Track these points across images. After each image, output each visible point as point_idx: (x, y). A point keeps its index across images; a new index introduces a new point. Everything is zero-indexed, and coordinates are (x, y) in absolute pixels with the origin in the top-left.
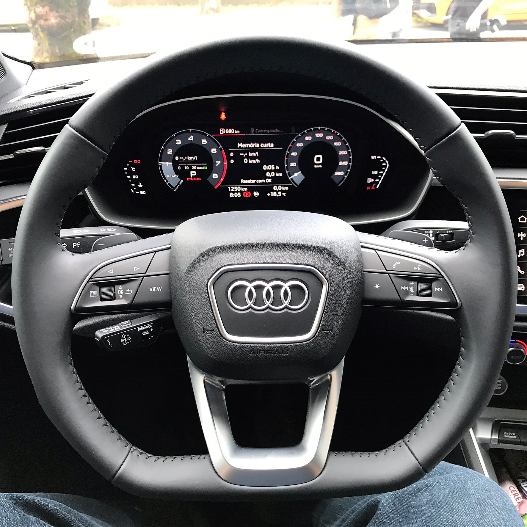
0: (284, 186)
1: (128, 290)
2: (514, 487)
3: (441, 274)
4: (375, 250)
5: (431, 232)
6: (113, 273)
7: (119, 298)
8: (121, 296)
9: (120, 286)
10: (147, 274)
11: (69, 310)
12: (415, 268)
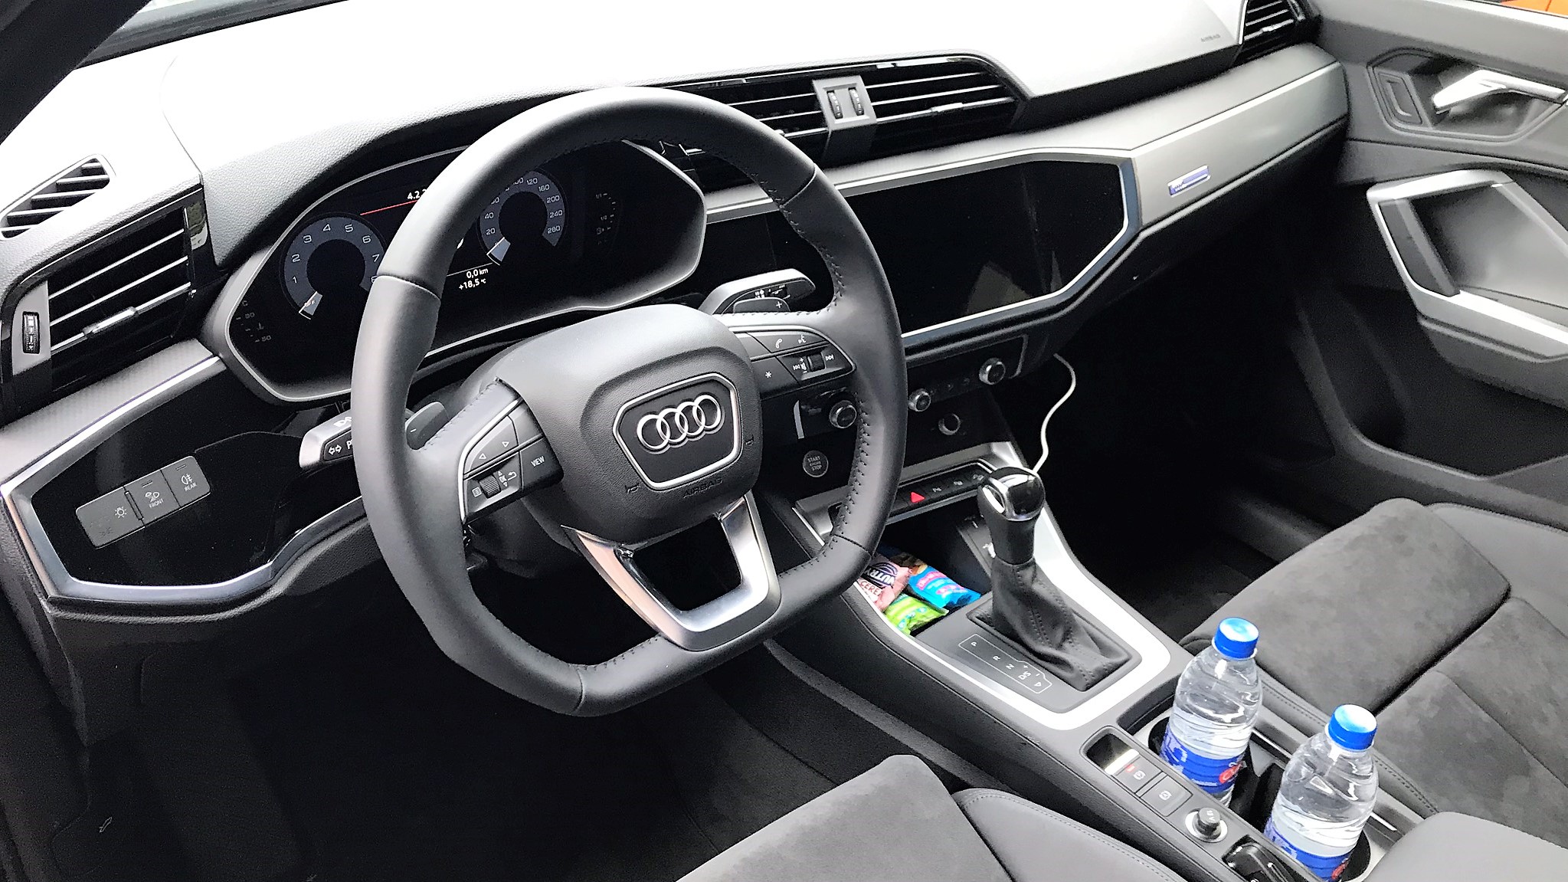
0: (482, 269)
1: (510, 474)
2: (865, 583)
3: (826, 340)
4: (745, 332)
5: (762, 292)
6: (485, 458)
7: (506, 488)
8: (506, 484)
9: (499, 472)
10: (520, 446)
11: (460, 524)
12: (800, 341)
